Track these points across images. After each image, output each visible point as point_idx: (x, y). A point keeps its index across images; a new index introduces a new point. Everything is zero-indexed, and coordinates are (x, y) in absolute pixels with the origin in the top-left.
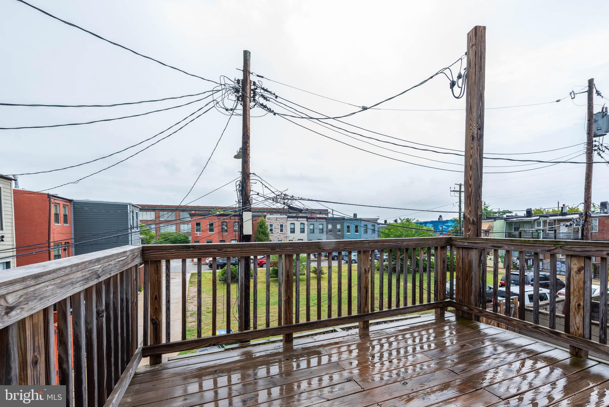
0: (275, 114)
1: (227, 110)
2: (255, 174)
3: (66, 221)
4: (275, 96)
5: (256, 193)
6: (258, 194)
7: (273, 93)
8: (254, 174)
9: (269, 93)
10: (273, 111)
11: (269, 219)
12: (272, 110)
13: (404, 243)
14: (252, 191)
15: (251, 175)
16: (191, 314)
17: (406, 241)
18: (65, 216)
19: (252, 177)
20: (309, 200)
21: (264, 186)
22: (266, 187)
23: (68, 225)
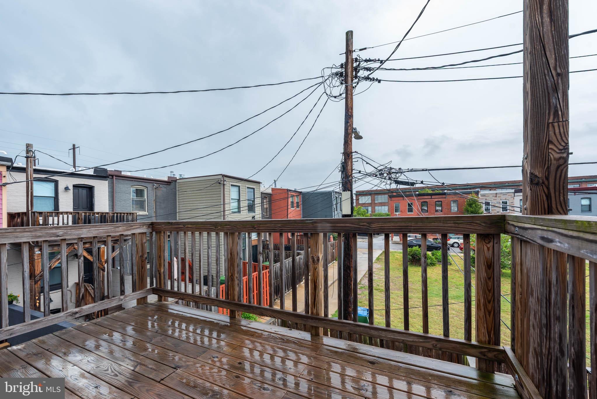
0: (379, 81)
1: (335, 97)
2: (357, 152)
3: (298, 207)
4: (380, 62)
5: (358, 172)
6: (360, 172)
7: (377, 59)
8: (355, 152)
9: (373, 62)
10: (377, 80)
11: (483, 195)
12: (375, 79)
13: (373, 226)
14: (354, 170)
15: (353, 154)
16: (361, 287)
17: (378, 222)
18: (297, 203)
19: (354, 155)
20: (423, 170)
21: (365, 163)
22: (367, 163)
23: (299, 209)
